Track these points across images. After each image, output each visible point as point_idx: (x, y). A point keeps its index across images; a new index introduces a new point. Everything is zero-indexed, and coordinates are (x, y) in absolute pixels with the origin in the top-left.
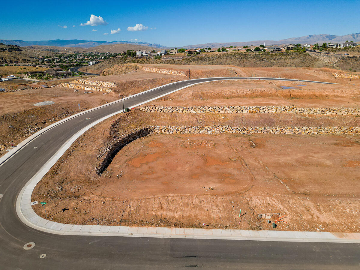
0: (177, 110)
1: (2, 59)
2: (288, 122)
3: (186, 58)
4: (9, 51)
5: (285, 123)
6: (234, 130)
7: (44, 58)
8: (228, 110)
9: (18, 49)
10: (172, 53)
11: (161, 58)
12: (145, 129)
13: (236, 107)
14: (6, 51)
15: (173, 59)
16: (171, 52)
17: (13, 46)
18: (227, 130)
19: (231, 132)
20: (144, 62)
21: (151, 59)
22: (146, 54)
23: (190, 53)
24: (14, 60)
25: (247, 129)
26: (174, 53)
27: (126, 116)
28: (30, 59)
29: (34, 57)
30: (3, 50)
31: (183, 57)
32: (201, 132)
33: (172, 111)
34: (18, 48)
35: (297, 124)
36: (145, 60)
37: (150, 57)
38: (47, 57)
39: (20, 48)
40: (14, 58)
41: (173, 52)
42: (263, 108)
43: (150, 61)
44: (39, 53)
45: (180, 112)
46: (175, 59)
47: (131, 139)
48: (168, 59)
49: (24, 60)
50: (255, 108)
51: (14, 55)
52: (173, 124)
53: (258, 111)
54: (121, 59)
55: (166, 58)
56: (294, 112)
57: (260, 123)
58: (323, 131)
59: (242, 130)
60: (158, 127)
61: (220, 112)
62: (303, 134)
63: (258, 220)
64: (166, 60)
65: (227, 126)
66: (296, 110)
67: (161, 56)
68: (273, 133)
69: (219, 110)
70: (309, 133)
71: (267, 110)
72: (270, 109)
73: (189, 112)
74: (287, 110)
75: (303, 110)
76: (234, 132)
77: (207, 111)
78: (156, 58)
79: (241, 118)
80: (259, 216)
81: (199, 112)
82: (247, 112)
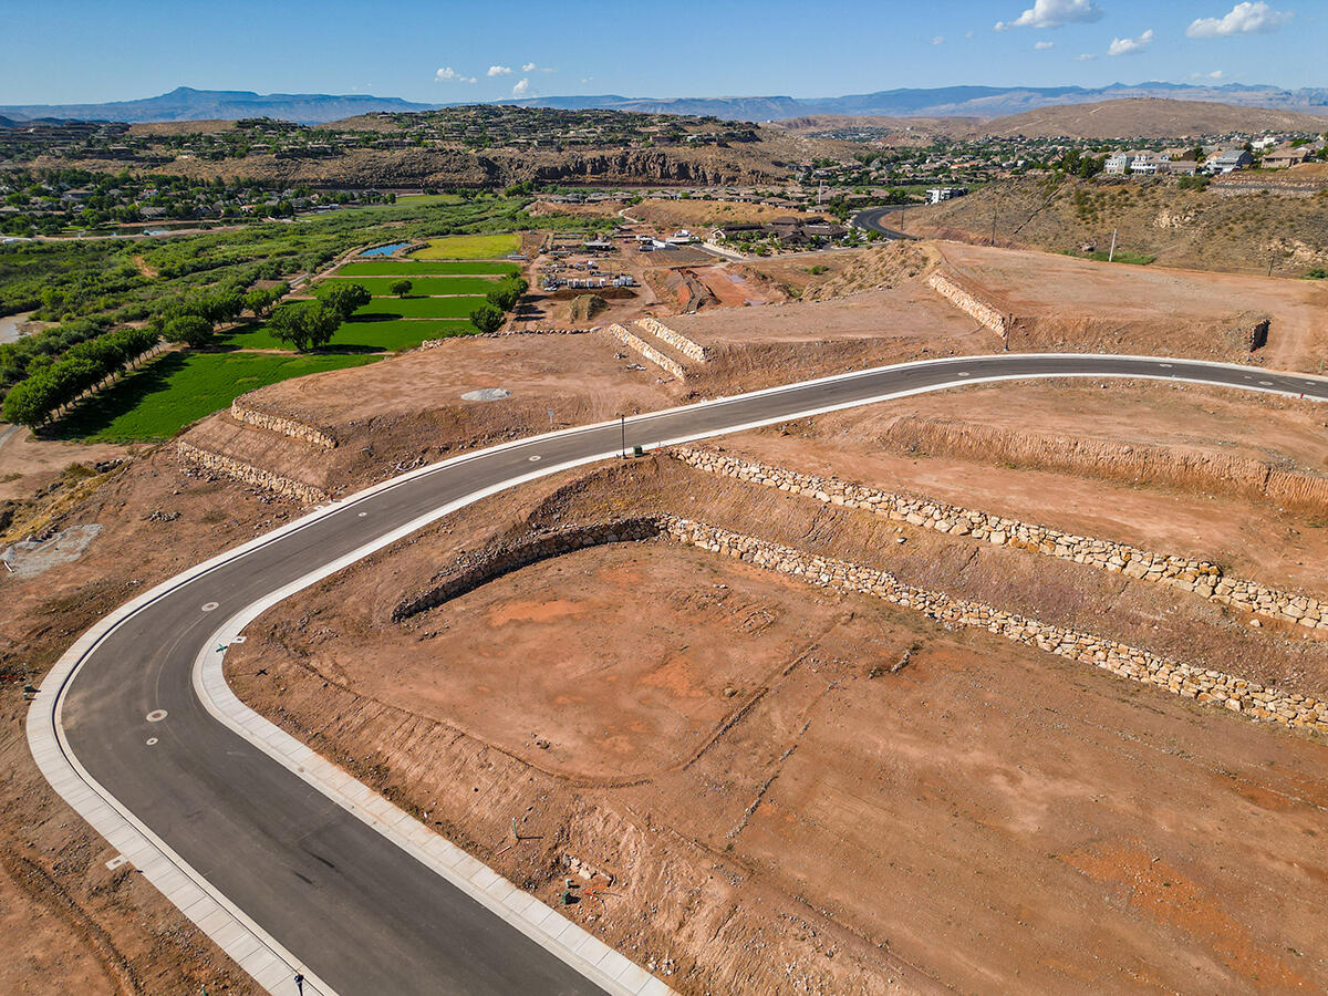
0: (775, 478)
1: (697, 170)
2: (1136, 621)
4: (719, 145)
5: (1119, 626)
6: (904, 594)
7: (816, 167)
8: (936, 516)
9: (750, 135)
10: (1275, 165)
11: (1209, 184)
12: (643, 519)
13: (969, 515)
14: (712, 143)
15: (1265, 192)
16: (1272, 160)
17: (742, 126)
18: (884, 588)
19: (893, 598)
20: (1127, 199)
21: (1160, 190)
22: (1144, 168)
24: (725, 174)
25: (952, 605)
26: (1285, 163)
27: (620, 472)
28: (770, 169)
29: (786, 160)
30: (705, 141)
31: (1321, 185)
32: (798, 571)
33: (763, 480)
34: (751, 133)
35: (1170, 642)
36: (1134, 191)
37: (1158, 182)
38: (827, 164)
39: (756, 132)
40: (728, 166)
41: (1281, 159)
42: (1071, 540)
43: (1153, 198)
44: (807, 148)
45: (784, 487)
46: (1277, 192)
47: (585, 542)
48: (1239, 192)
49: (753, 172)
50: (1037, 532)
51: (729, 158)
52: (734, 522)
53: (1046, 549)
54: (1040, 184)
55: (1233, 187)
56: (1204, 591)
57: (1018, 598)
58: (1271, 706)
59: (932, 603)
60: (683, 521)
61: (908, 518)
62: (1173, 690)
63: (553, 866)
64: (1231, 193)
65: (885, 575)
66: (1217, 584)
67: (1212, 176)
68: (1046, 647)
69: (905, 511)
70: (1199, 692)
71: (1085, 551)
72: (1097, 550)
73: (809, 493)
74: (1173, 575)
75: (1251, 590)
76: (904, 602)
77: (866, 505)
78: (1186, 184)
79: (965, 557)
80: (564, 860)
81: (839, 500)
82: (1006, 542)
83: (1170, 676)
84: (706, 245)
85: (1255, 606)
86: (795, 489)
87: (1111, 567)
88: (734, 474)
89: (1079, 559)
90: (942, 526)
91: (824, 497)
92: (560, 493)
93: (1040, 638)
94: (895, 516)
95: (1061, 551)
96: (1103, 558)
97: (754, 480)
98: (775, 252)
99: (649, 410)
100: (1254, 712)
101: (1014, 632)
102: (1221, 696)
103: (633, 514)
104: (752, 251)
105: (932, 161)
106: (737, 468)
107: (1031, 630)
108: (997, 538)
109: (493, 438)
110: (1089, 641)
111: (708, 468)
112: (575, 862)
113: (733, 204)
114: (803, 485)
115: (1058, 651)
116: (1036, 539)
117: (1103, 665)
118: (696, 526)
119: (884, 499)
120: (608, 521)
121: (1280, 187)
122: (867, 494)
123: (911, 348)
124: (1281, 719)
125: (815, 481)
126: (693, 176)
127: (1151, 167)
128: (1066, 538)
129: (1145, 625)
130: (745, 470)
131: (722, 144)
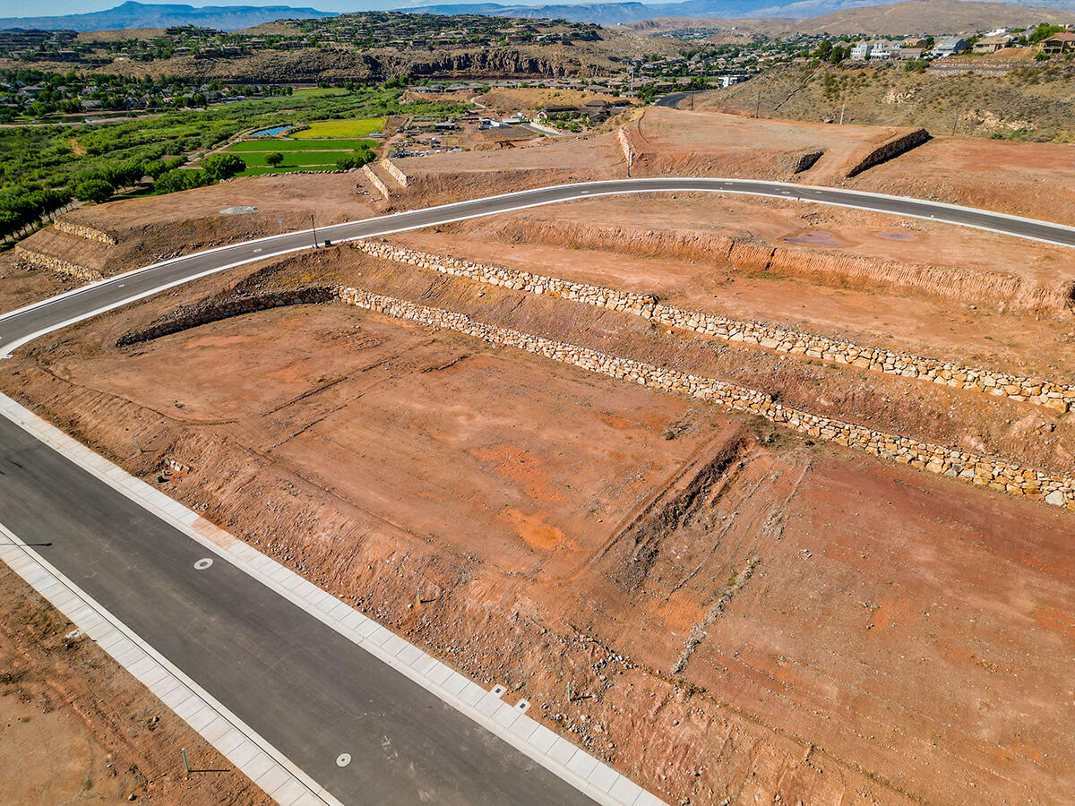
1: (545, 65)
2: (600, 335)
3: (1026, 70)
4: (564, 43)
5: (590, 338)
6: (473, 328)
7: (646, 61)
9: (593, 35)
11: (928, 66)
12: (320, 288)
13: (523, 275)
14: (559, 42)
15: (971, 73)
16: (981, 46)
17: (587, 27)
18: (462, 325)
20: (864, 81)
21: (890, 72)
22: (880, 55)
23: (1052, 48)
24: (568, 68)
25: (499, 333)
26: (992, 48)
27: (311, 257)
28: (606, 64)
29: (621, 56)
30: (552, 40)
31: (1014, 66)
33: (408, 260)
34: (594, 33)
35: (615, 346)
36: (870, 73)
37: (889, 65)
38: (655, 58)
39: (598, 32)
40: (571, 61)
41: (988, 45)
42: (577, 287)
43: (884, 79)
44: (641, 44)
45: (420, 264)
46: (980, 72)
47: (277, 303)
48: (950, 73)
49: (591, 66)
50: (559, 284)
51: (571, 54)
52: (383, 289)
53: (564, 295)
54: (802, 70)
55: (947, 69)
56: (646, 315)
57: (539, 327)
58: (660, 380)
59: (488, 332)
60: (349, 289)
61: (490, 281)
62: (612, 375)
63: (159, 465)
64: (944, 74)
65: (462, 316)
66: (654, 309)
67: (931, 60)
68: (549, 356)
69: (488, 276)
70: (625, 374)
71: (585, 294)
72: (591, 293)
73: (434, 267)
74: (630, 306)
75: (671, 311)
76: (473, 333)
77: (467, 273)
78: (911, 67)
79: (516, 303)
80: (167, 462)
81: (451, 271)
82: (543, 292)
83: (610, 367)
84: (532, 124)
85: (674, 322)
86: (426, 265)
87: (599, 304)
88: (390, 257)
89: (582, 300)
90: (509, 284)
91: (442, 269)
92: (263, 271)
93: (545, 349)
94: (483, 280)
95: (572, 295)
96: (594, 297)
97: (403, 261)
98: (585, 128)
99: (356, 219)
100: (652, 384)
101: (531, 348)
102: (635, 376)
103: (315, 285)
104: (567, 128)
105: (744, 55)
106: (392, 253)
107: (540, 345)
108: (539, 290)
109: (236, 238)
110: (570, 349)
111: (375, 254)
112: (173, 462)
113: (561, 91)
114: (431, 262)
115: (554, 357)
116: (559, 289)
117: (577, 363)
118: (356, 292)
119: (477, 268)
120: (295, 289)
121: (983, 68)
122: (467, 265)
123: (561, 176)
124: (665, 387)
125: (437, 258)
126: (542, 71)
127: (886, 54)
128: (575, 286)
129: (605, 337)
130: (397, 254)
131: (567, 42)
